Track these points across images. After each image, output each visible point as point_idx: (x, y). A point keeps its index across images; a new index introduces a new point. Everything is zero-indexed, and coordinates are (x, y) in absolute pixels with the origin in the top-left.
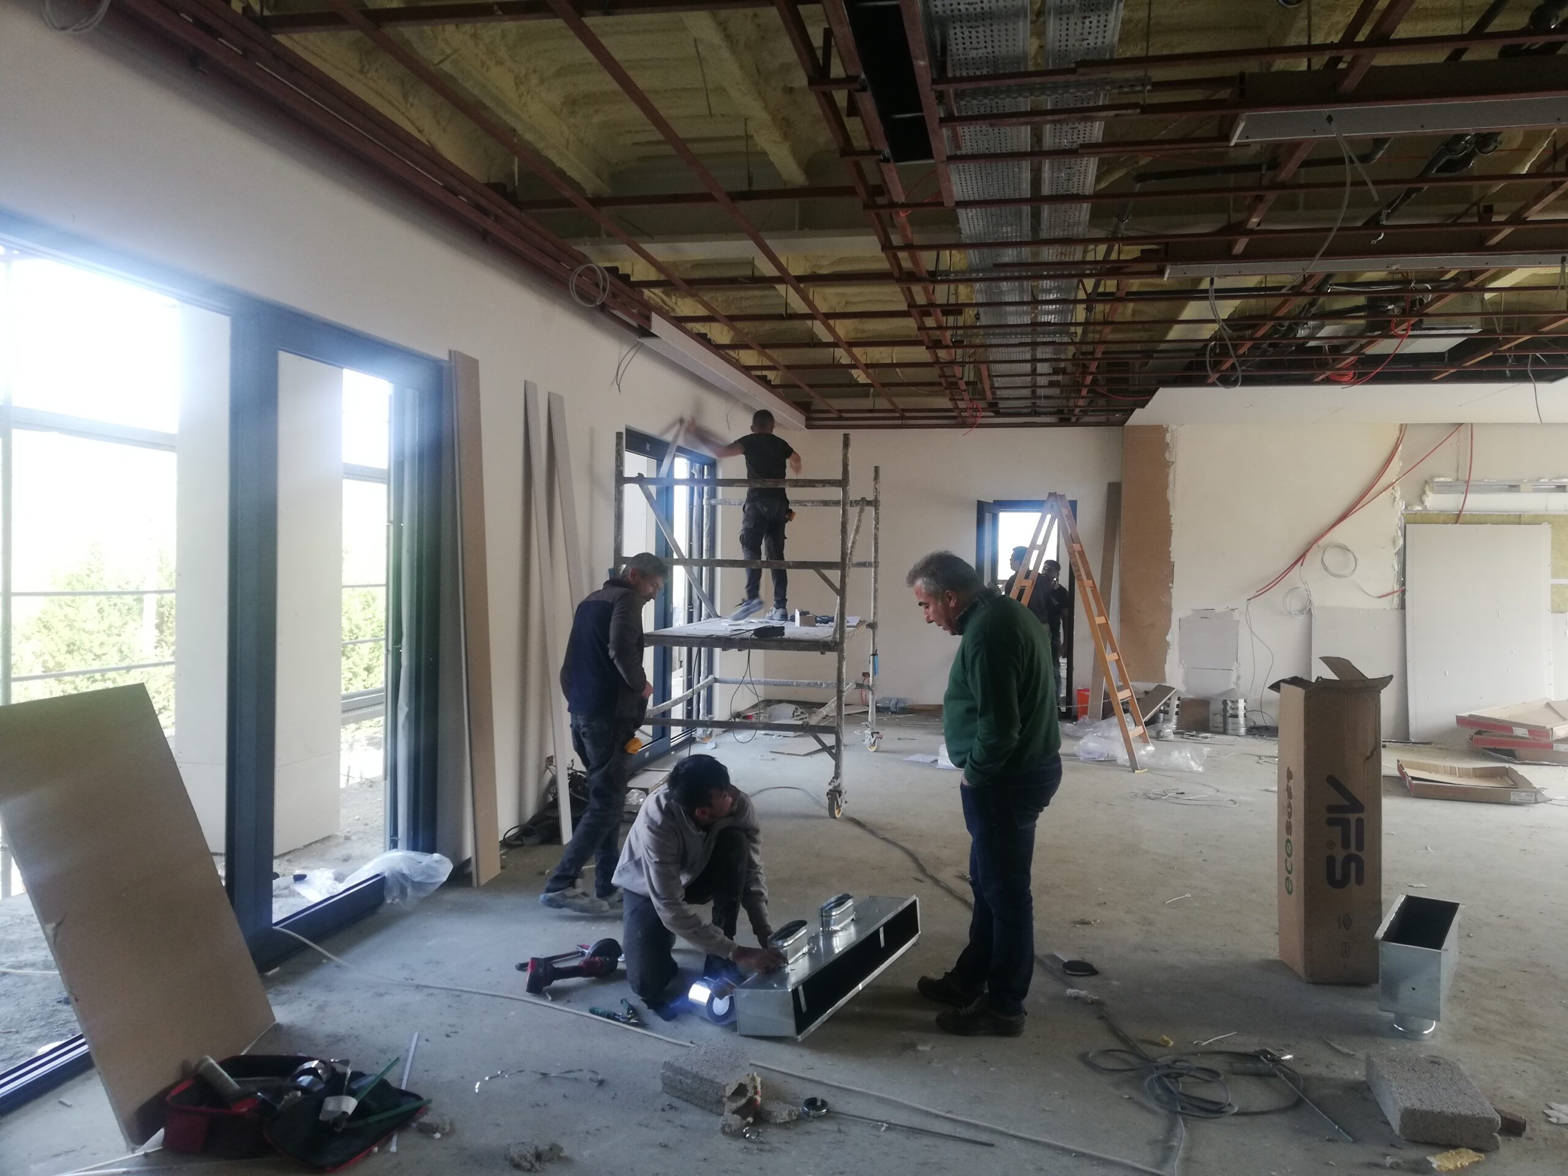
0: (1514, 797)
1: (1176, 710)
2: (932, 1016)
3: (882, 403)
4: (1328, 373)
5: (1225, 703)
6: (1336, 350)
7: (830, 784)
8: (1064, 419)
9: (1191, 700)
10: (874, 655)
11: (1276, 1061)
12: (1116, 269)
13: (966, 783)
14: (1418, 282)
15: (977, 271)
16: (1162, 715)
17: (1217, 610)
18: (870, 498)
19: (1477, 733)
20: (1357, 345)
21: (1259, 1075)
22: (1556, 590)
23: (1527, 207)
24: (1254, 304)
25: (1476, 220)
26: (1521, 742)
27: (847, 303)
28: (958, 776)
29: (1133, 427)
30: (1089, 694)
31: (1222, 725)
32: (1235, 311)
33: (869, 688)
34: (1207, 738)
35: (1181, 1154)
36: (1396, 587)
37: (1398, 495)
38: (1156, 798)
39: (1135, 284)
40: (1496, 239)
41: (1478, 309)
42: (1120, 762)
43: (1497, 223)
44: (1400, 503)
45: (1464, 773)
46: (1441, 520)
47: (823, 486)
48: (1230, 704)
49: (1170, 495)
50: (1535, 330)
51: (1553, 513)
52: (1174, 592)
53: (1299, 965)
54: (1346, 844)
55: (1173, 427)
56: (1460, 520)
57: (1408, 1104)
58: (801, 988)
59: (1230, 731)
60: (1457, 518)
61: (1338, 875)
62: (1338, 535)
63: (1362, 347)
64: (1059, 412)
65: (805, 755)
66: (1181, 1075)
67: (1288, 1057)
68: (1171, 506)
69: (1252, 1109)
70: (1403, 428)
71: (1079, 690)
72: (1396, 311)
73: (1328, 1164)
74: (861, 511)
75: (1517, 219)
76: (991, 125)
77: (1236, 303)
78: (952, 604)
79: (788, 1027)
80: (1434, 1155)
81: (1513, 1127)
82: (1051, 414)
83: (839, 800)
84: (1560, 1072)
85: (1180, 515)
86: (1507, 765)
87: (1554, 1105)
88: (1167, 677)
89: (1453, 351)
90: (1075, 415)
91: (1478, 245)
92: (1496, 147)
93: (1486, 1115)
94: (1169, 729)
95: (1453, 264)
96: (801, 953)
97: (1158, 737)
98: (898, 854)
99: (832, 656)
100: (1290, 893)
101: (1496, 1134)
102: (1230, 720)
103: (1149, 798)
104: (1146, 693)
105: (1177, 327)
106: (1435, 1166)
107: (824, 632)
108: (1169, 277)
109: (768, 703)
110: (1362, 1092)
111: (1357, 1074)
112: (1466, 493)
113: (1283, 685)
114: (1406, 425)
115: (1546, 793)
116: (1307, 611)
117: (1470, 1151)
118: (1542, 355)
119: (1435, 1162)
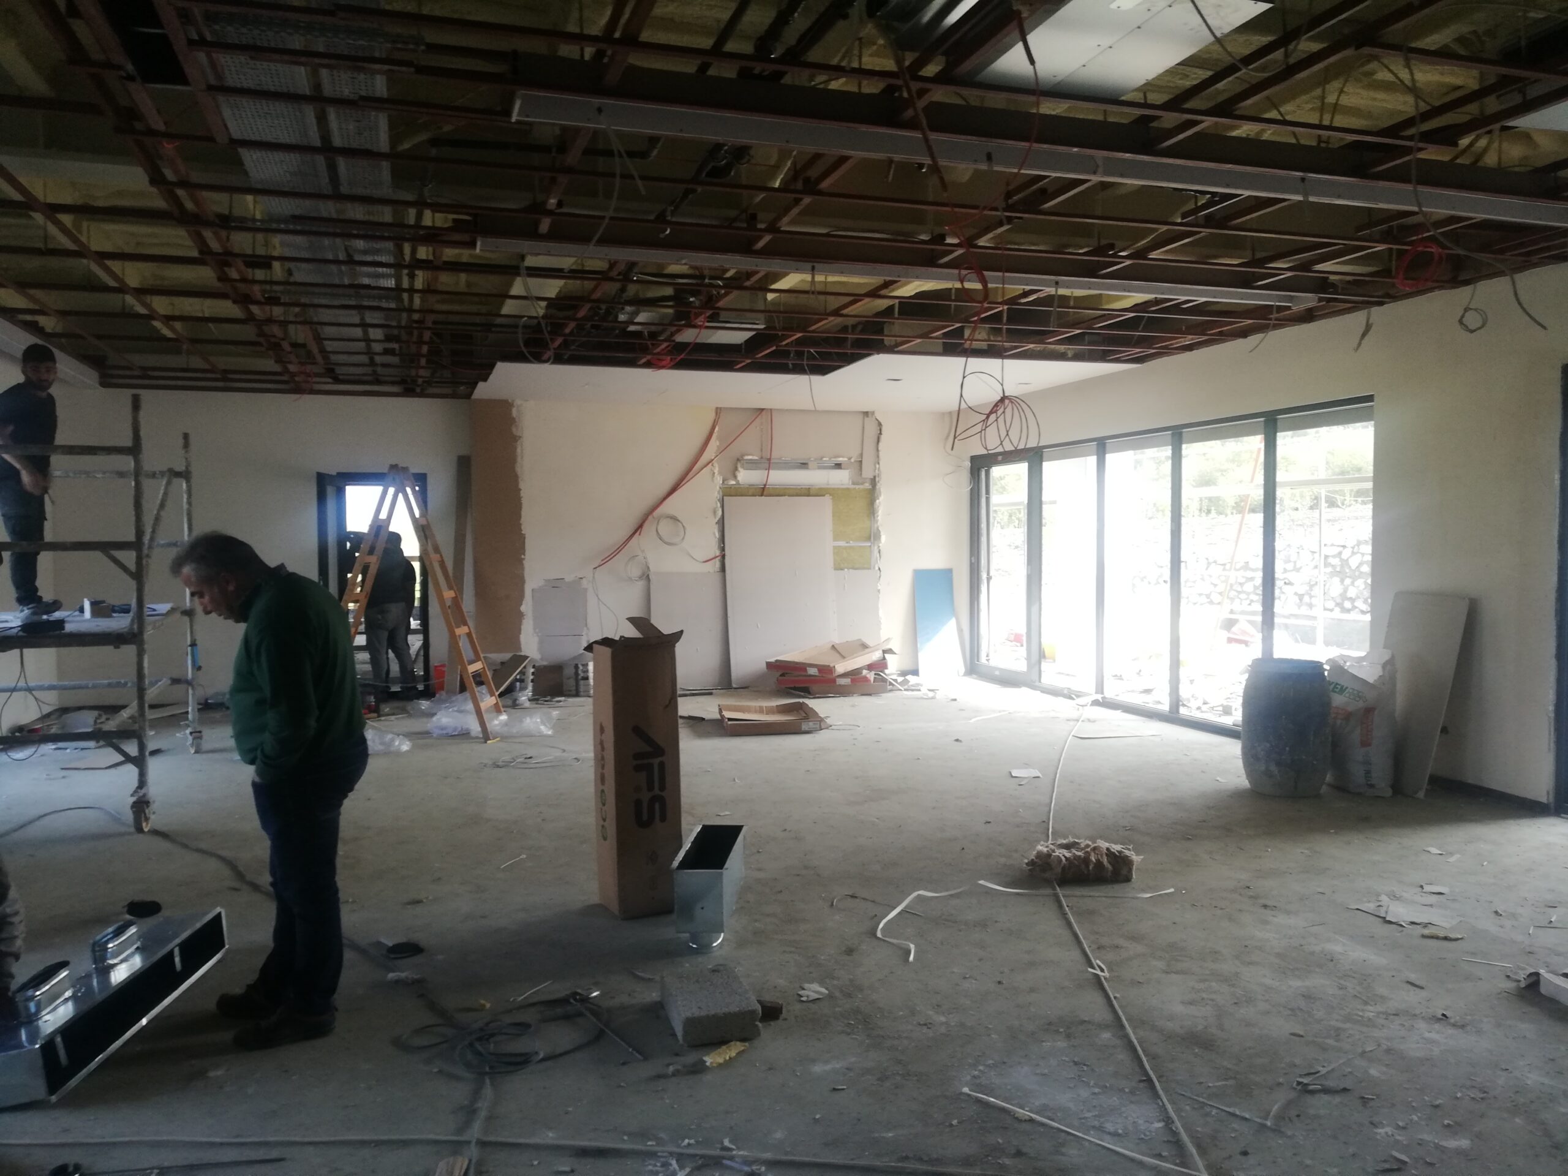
0: (804, 727)
1: (532, 677)
2: (228, 1036)
3: (196, 362)
4: (649, 357)
5: (576, 667)
6: (653, 335)
7: (132, 795)
8: (409, 389)
9: (545, 667)
10: (193, 645)
11: (585, 1000)
12: (432, 236)
13: (257, 779)
14: (711, 278)
15: (279, 221)
16: (518, 684)
17: (567, 580)
18: (180, 467)
19: (781, 676)
20: (668, 333)
21: (567, 1017)
22: (837, 551)
23: (779, 218)
24: (575, 285)
25: (745, 225)
26: (813, 679)
27: (138, 244)
28: (248, 773)
29: (481, 400)
30: (445, 669)
31: (574, 688)
32: (560, 291)
33: (189, 683)
34: (560, 701)
35: (483, 1114)
36: (718, 553)
37: (716, 471)
38: (506, 765)
39: (450, 253)
40: (761, 244)
41: (762, 308)
42: (473, 734)
43: (761, 230)
44: (719, 478)
45: (770, 711)
46: (750, 493)
47: (109, 454)
48: (581, 667)
49: (518, 470)
50: (804, 330)
51: (833, 487)
52: (526, 563)
53: (614, 906)
54: (650, 788)
55: (518, 402)
56: (765, 493)
57: (689, 1014)
58: (59, 1039)
59: (582, 693)
60: (763, 491)
61: (645, 817)
62: (668, 507)
63: (672, 334)
64: (402, 382)
65: (106, 768)
66: (492, 1035)
67: (595, 994)
68: (520, 480)
69: (559, 1051)
70: (718, 411)
71: (436, 667)
72: (697, 304)
73: (620, 1086)
74: (169, 483)
75: (773, 228)
76: (252, 58)
77: (561, 282)
78: (231, 588)
79: (38, 1088)
80: (708, 1054)
81: (771, 1013)
82: (393, 383)
83: (147, 811)
84: (813, 956)
85: (530, 488)
86: (801, 700)
87: (806, 986)
88: (522, 646)
89: (748, 341)
90: (418, 386)
91: (746, 248)
92: (749, 160)
93: (750, 1008)
94: (524, 697)
95: (733, 264)
96: (62, 999)
97: (515, 705)
98: (213, 864)
99: (130, 650)
100: (605, 839)
101: (758, 1023)
102: (582, 682)
103: (498, 766)
104: (502, 663)
105: (509, 302)
106: (708, 1064)
107: (119, 623)
108: (482, 250)
109: (63, 711)
110: (657, 1011)
111: (654, 996)
112: (769, 469)
113: (595, 646)
114: (721, 408)
115: (828, 721)
116: (646, 577)
117: (738, 1043)
118: (815, 351)
119: (709, 1060)
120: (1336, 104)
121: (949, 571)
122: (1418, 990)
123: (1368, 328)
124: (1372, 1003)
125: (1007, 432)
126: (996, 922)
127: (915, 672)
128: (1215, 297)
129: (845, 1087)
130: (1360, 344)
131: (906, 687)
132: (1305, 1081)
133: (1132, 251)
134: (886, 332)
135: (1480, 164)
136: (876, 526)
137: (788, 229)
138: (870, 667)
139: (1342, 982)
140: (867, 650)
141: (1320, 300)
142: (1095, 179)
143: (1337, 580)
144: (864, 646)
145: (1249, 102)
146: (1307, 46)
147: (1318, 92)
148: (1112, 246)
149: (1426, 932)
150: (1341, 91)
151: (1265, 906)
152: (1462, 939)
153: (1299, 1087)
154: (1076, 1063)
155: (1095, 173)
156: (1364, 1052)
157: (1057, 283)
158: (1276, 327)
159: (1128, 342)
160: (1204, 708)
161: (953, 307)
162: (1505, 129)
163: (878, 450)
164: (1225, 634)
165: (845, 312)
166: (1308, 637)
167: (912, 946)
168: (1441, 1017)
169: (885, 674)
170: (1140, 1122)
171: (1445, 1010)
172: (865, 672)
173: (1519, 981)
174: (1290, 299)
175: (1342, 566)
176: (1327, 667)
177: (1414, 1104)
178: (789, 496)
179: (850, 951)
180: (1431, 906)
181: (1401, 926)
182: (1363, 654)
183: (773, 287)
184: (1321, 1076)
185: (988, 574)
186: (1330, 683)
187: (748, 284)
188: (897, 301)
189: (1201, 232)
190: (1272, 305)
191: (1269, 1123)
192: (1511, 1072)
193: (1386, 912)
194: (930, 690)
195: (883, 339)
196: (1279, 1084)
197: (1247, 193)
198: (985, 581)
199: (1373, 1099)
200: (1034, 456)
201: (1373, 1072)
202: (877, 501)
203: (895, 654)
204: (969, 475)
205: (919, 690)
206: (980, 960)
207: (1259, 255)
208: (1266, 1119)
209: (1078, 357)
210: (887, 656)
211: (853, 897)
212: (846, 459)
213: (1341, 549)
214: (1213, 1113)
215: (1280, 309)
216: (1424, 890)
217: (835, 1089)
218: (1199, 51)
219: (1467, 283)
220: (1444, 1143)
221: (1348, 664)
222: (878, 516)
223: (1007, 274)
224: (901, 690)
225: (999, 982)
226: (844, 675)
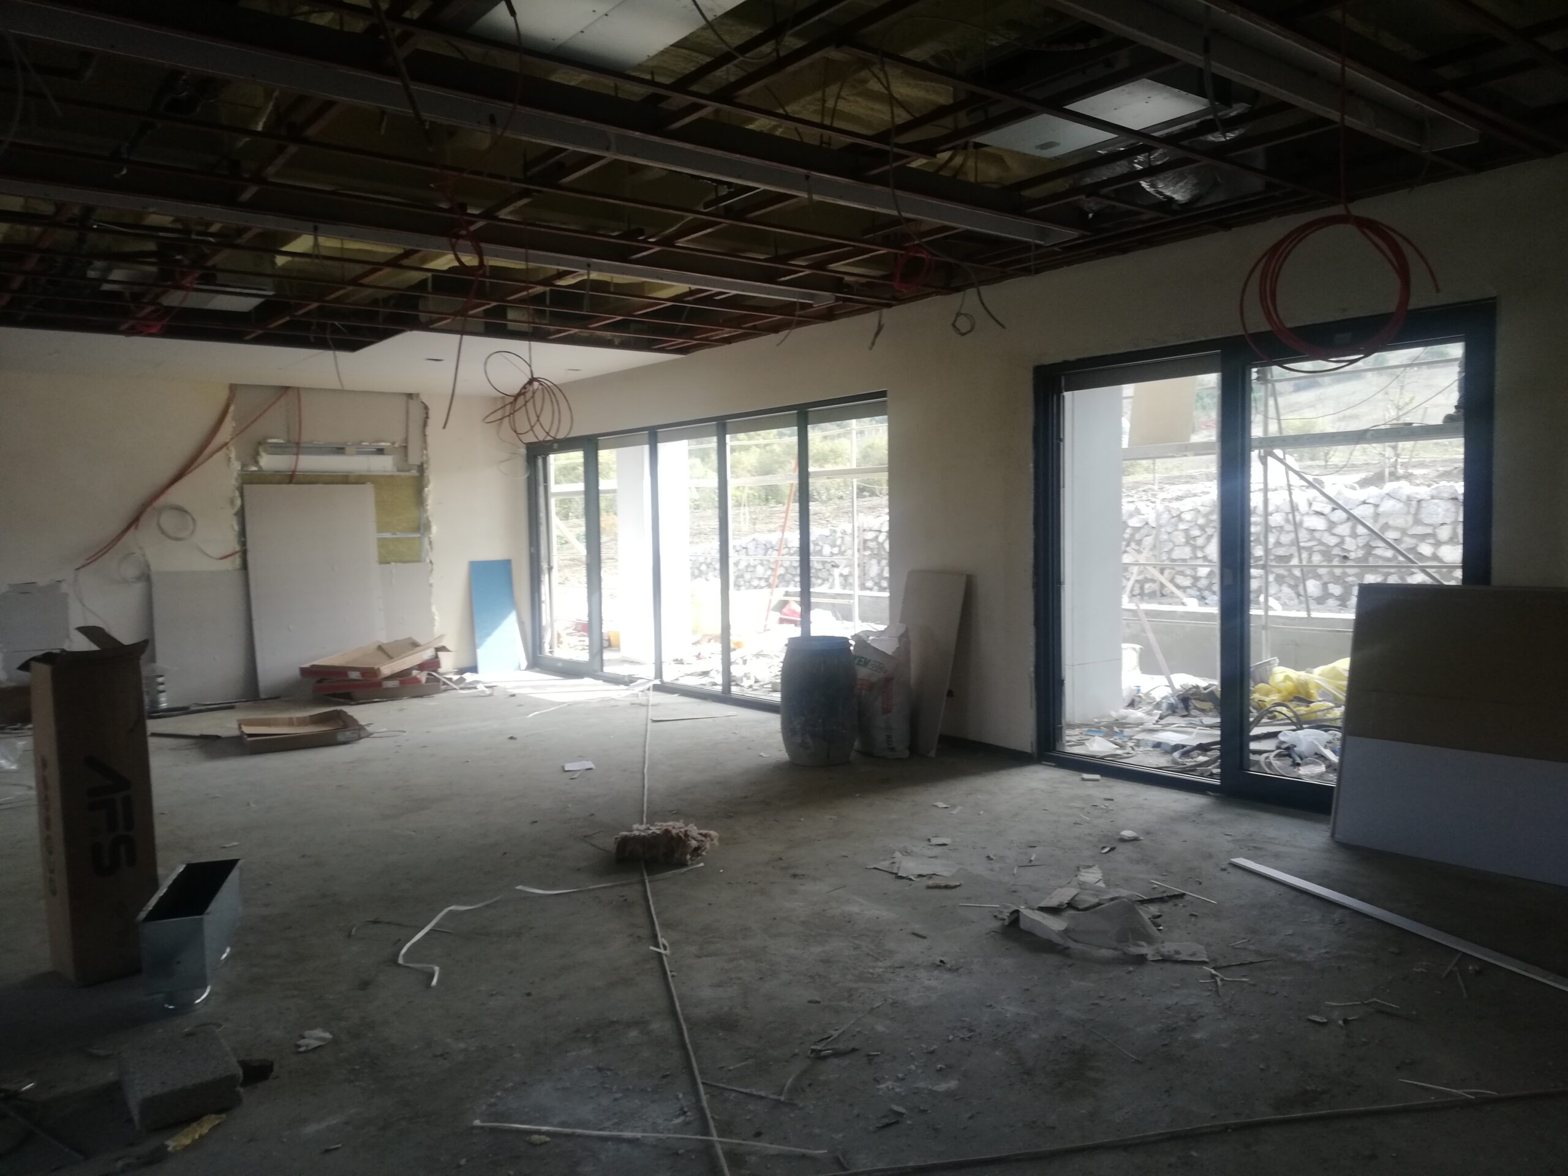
6: (135, 297)
9: (13, 689)
11: (16, 1095)
14: (197, 232)
17: (40, 584)
19: (316, 682)
20: (152, 295)
22: (382, 543)
23: (263, 167)
25: (227, 173)
26: (355, 684)
36: (238, 548)
37: (233, 455)
41: (269, 272)
43: (245, 179)
44: (236, 464)
46: (276, 481)
50: (321, 300)
51: (375, 474)
53: (70, 972)
54: (112, 828)
56: (294, 480)
57: (148, 1094)
60: (291, 478)
61: (105, 863)
62: (174, 496)
63: (157, 296)
67: (27, 1087)
70: (233, 388)
75: (258, 178)
80: (172, 1137)
81: (257, 1073)
84: (320, 998)
86: (339, 708)
87: (307, 1033)
93: (228, 1073)
95: (215, 217)
101: (238, 1089)
106: (171, 1149)
110: (113, 1094)
111: (111, 1075)
112: (297, 454)
113: (33, 664)
114: (235, 385)
115: (369, 729)
116: (146, 577)
117: (213, 1116)
118: (343, 326)
119: (172, 1144)
120: (834, 109)
121: (507, 563)
122: (921, 940)
123: (880, 328)
124: (882, 959)
125: (538, 417)
126: (532, 928)
127: (474, 669)
128: (743, 291)
129: (339, 1146)
130: (873, 343)
131: (462, 686)
132: (818, 1047)
133: (659, 238)
134: (421, 307)
135: (959, 177)
136: (425, 516)
137: (274, 180)
138: (421, 667)
139: (857, 942)
140: (418, 649)
141: (838, 299)
142: (610, 156)
143: (874, 562)
144: (415, 645)
145: (748, 90)
146: (792, 42)
147: (819, 94)
148: (641, 232)
149: (930, 883)
150: (838, 97)
151: (795, 876)
152: (959, 886)
153: (812, 1056)
154: (600, 1069)
155: (608, 149)
156: (872, 1009)
157: (589, 265)
158: (800, 324)
159: (672, 332)
160: (756, 686)
161: (488, 284)
162: (978, 146)
163: (425, 435)
164: (778, 615)
165: (366, 281)
166: (846, 615)
167: (437, 969)
168: (939, 963)
169: (438, 673)
170: (660, 1121)
171: (943, 956)
172: (415, 672)
173: (1004, 920)
174: (811, 297)
175: (878, 549)
176: (852, 642)
177: (912, 1054)
178: (324, 483)
179: (364, 985)
180: (936, 857)
181: (911, 880)
182: (882, 627)
183: (284, 249)
184: (834, 1039)
185: (549, 565)
186: (855, 657)
187: (239, 241)
188: (430, 274)
189: (721, 223)
190: (795, 302)
191: (782, 1098)
192: (994, 1008)
193: (899, 868)
194: (487, 687)
195: (417, 315)
196: (795, 1055)
197: (763, 187)
198: (546, 571)
199: (878, 1055)
200: (590, 445)
201: (880, 1028)
202: (426, 489)
203: (448, 651)
204: (525, 463)
205: (475, 688)
206: (511, 973)
207: (782, 252)
208: (780, 1094)
209: (625, 345)
210: (440, 654)
211: (375, 922)
212: (389, 444)
213: (878, 533)
214: (731, 1098)
215: (803, 306)
216: (931, 843)
217: (327, 1151)
218: (691, 34)
219: (958, 290)
220: (936, 1088)
221: (871, 638)
222: (427, 505)
223: (531, 251)
224: (455, 689)
225: (529, 994)
226: (392, 677)
